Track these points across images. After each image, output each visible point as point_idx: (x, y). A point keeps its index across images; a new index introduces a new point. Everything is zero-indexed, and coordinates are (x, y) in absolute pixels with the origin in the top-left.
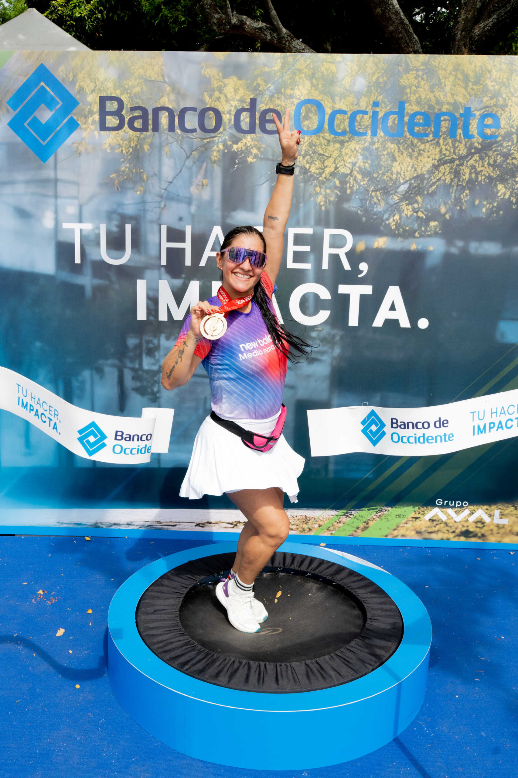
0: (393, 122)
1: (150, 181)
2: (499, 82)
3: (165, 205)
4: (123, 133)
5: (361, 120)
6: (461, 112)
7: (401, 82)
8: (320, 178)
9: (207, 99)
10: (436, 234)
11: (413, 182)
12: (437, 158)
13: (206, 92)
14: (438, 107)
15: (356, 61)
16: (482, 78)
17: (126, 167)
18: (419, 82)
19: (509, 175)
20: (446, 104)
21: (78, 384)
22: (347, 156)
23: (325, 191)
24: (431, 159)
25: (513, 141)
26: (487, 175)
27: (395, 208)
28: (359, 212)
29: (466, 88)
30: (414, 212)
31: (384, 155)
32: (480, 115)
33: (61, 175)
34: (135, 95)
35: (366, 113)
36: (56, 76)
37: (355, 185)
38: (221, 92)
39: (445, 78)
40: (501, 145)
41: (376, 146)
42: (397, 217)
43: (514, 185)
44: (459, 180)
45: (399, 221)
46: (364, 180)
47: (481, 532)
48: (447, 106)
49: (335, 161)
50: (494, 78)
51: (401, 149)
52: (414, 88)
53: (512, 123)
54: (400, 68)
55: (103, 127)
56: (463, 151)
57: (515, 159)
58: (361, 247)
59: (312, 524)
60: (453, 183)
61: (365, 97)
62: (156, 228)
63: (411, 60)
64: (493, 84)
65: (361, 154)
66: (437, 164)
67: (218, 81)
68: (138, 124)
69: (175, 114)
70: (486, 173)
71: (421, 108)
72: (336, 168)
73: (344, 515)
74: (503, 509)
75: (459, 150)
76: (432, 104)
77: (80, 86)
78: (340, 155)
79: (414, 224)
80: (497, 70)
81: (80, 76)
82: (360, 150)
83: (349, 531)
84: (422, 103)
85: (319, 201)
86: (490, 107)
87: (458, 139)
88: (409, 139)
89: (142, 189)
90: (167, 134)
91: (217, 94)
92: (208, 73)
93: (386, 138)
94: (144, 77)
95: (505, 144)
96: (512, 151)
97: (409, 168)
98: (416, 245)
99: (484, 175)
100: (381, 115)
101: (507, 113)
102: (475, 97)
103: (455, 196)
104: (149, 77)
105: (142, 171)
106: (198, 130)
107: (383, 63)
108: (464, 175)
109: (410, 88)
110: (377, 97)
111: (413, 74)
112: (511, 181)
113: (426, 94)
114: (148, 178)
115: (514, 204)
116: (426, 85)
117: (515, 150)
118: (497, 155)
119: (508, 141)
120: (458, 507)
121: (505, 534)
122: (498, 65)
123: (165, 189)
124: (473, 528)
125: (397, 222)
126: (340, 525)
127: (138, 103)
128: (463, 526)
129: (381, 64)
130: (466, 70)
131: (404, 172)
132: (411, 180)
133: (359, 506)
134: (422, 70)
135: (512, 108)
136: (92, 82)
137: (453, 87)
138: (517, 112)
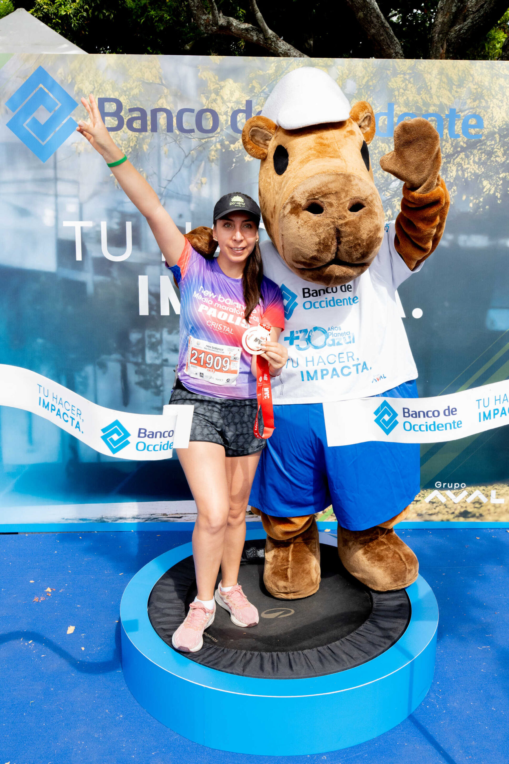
0: (383, 123)
2: (481, 85)
4: (122, 133)
6: (447, 113)
7: (389, 85)
9: (204, 100)
13: (202, 94)
14: (424, 108)
15: (346, 65)
16: (465, 82)
18: (406, 85)
19: (493, 172)
20: (432, 105)
21: (81, 380)
25: (496, 141)
26: (473, 172)
27: (387, 204)
29: (450, 91)
31: (375, 154)
32: (464, 116)
33: (61, 174)
34: (133, 96)
36: (54, 78)
38: (217, 93)
39: (431, 82)
40: (485, 144)
42: (389, 212)
43: (498, 181)
44: (447, 177)
47: (479, 512)
48: (433, 108)
50: (476, 81)
52: (401, 91)
53: (495, 124)
54: (388, 72)
56: (449, 149)
57: (499, 156)
61: (356, 99)
63: (398, 65)
64: (475, 87)
67: (214, 83)
68: (137, 124)
69: (173, 115)
70: (471, 170)
71: (409, 109)
74: (499, 489)
75: (446, 149)
76: (419, 105)
77: (78, 88)
80: (479, 74)
81: (79, 78)
84: (410, 104)
86: (473, 109)
87: (445, 138)
90: (166, 135)
91: (213, 96)
92: (204, 76)
94: (142, 79)
95: (488, 143)
96: (496, 150)
99: (470, 172)
101: (489, 114)
102: (459, 99)
104: (147, 79)
106: (196, 130)
107: (372, 67)
108: (451, 172)
109: (398, 90)
110: (367, 100)
111: (401, 77)
112: (495, 178)
113: (413, 96)
115: (498, 199)
116: (413, 88)
117: (498, 149)
118: (481, 153)
119: (492, 140)
120: (456, 489)
121: (502, 513)
122: (479, 69)
123: (165, 188)
124: (471, 508)
127: (136, 105)
128: (462, 507)
129: (371, 68)
130: (450, 73)
134: (409, 74)
135: (494, 109)
136: (90, 84)
137: (438, 90)
138: (499, 114)
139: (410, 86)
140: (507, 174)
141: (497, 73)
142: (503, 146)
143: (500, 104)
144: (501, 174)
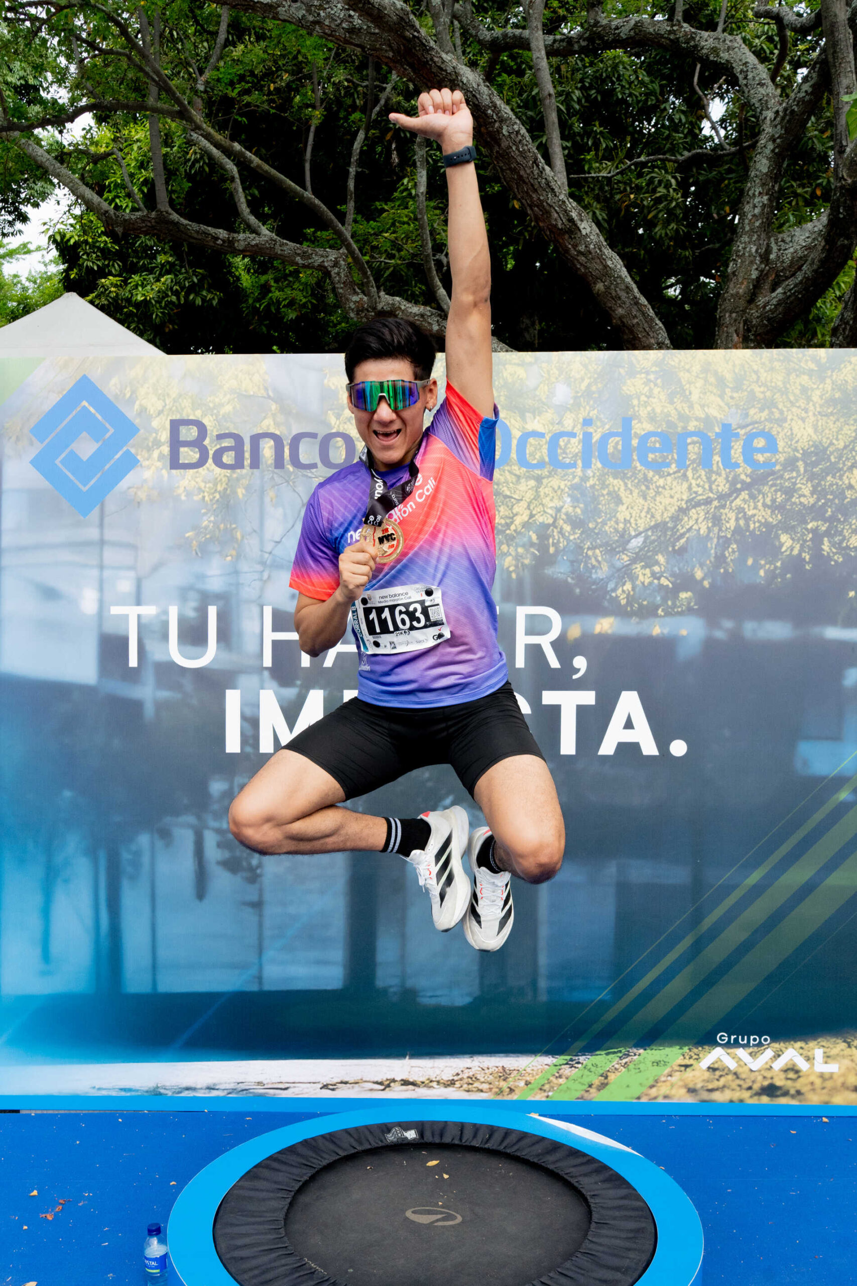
0: (615, 448)
1: (246, 541)
2: (772, 386)
3: (269, 577)
4: (206, 471)
5: (566, 445)
6: (717, 430)
7: (624, 390)
8: (508, 532)
9: (333, 420)
10: (690, 610)
11: (650, 533)
12: (685, 497)
13: (331, 410)
14: (681, 424)
15: (555, 362)
16: (746, 382)
17: (210, 522)
18: (651, 390)
19: (797, 521)
20: (694, 419)
21: (130, 857)
22: (548, 499)
23: (516, 550)
24: (675, 499)
25: (798, 471)
26: (763, 521)
27: (625, 573)
28: (570, 580)
29: (721, 397)
30: (655, 578)
31: (603, 495)
32: (746, 434)
33: (109, 535)
34: (223, 416)
35: (573, 435)
36: (105, 392)
37: (561, 540)
39: (690, 383)
40: (781, 477)
41: (591, 482)
42: (628, 586)
43: (806, 535)
44: (720, 530)
45: (632, 593)
46: (574, 533)
47: (795, 1087)
48: (695, 423)
49: (528, 508)
50: (764, 380)
51: (629, 486)
52: (643, 398)
53: (797, 445)
54: (622, 370)
55: (175, 463)
56: (722, 486)
57: (804, 496)
58: (575, 632)
59: (515, 1081)
60: (711, 535)
61: (572, 412)
62: (255, 610)
63: (637, 359)
64: (762, 389)
65: (569, 495)
66: (685, 506)
68: (228, 458)
69: (285, 443)
70: (760, 518)
71: (657, 426)
72: (532, 516)
73: (567, 1064)
74: (828, 1048)
75: (718, 486)
76: (674, 420)
77: (141, 405)
78: (537, 497)
79: (655, 597)
80: (768, 369)
81: (142, 391)
82: (567, 490)
83: (576, 1090)
84: (659, 419)
85: (506, 564)
86: (760, 423)
87: (715, 468)
88: (640, 471)
89: (234, 553)
90: (273, 472)
92: (333, 383)
93: (606, 471)
94: (238, 391)
95: (787, 476)
96: (799, 486)
97: (643, 514)
98: (660, 627)
99: (759, 521)
100: (596, 437)
101: (787, 430)
102: (738, 409)
103: (716, 553)
104: (246, 391)
105: (234, 526)
106: (320, 464)
107: (597, 365)
108: (728, 522)
109: (639, 398)
110: (589, 412)
111: (642, 378)
112: (799, 529)
113: (663, 406)
114: (243, 537)
115: (808, 563)
116: (663, 393)
117: (803, 484)
118: (776, 491)
119: (792, 471)
120: (754, 1045)
121: (834, 1090)
122: (768, 363)
123: (270, 553)
124: (781, 1080)
125: (628, 594)
126: (561, 1081)
127: (228, 428)
128: (765, 1077)
129: (593, 365)
130: (720, 370)
131: (636, 520)
132: (647, 530)
133: (591, 1048)
134: (656, 372)
135: (794, 423)
136: (159, 399)
137: (702, 396)
138: (802, 429)
139: (656, 390)
140: (820, 523)
141: (797, 367)
142: (810, 479)
143: (804, 415)
144: (808, 523)
